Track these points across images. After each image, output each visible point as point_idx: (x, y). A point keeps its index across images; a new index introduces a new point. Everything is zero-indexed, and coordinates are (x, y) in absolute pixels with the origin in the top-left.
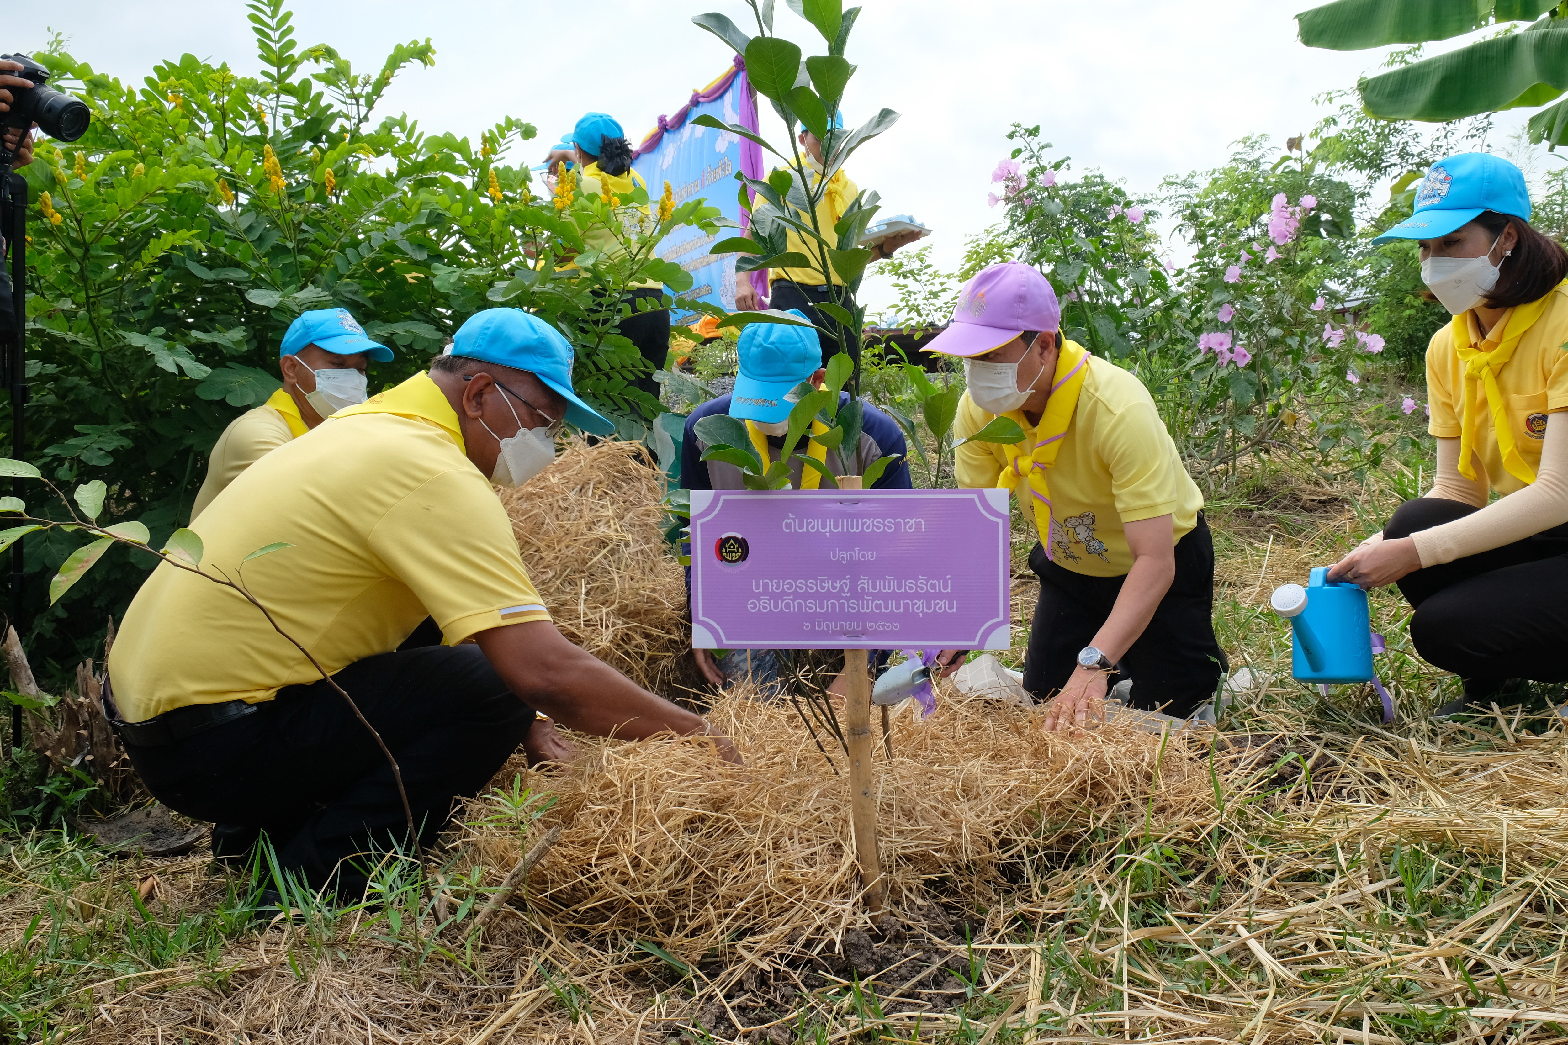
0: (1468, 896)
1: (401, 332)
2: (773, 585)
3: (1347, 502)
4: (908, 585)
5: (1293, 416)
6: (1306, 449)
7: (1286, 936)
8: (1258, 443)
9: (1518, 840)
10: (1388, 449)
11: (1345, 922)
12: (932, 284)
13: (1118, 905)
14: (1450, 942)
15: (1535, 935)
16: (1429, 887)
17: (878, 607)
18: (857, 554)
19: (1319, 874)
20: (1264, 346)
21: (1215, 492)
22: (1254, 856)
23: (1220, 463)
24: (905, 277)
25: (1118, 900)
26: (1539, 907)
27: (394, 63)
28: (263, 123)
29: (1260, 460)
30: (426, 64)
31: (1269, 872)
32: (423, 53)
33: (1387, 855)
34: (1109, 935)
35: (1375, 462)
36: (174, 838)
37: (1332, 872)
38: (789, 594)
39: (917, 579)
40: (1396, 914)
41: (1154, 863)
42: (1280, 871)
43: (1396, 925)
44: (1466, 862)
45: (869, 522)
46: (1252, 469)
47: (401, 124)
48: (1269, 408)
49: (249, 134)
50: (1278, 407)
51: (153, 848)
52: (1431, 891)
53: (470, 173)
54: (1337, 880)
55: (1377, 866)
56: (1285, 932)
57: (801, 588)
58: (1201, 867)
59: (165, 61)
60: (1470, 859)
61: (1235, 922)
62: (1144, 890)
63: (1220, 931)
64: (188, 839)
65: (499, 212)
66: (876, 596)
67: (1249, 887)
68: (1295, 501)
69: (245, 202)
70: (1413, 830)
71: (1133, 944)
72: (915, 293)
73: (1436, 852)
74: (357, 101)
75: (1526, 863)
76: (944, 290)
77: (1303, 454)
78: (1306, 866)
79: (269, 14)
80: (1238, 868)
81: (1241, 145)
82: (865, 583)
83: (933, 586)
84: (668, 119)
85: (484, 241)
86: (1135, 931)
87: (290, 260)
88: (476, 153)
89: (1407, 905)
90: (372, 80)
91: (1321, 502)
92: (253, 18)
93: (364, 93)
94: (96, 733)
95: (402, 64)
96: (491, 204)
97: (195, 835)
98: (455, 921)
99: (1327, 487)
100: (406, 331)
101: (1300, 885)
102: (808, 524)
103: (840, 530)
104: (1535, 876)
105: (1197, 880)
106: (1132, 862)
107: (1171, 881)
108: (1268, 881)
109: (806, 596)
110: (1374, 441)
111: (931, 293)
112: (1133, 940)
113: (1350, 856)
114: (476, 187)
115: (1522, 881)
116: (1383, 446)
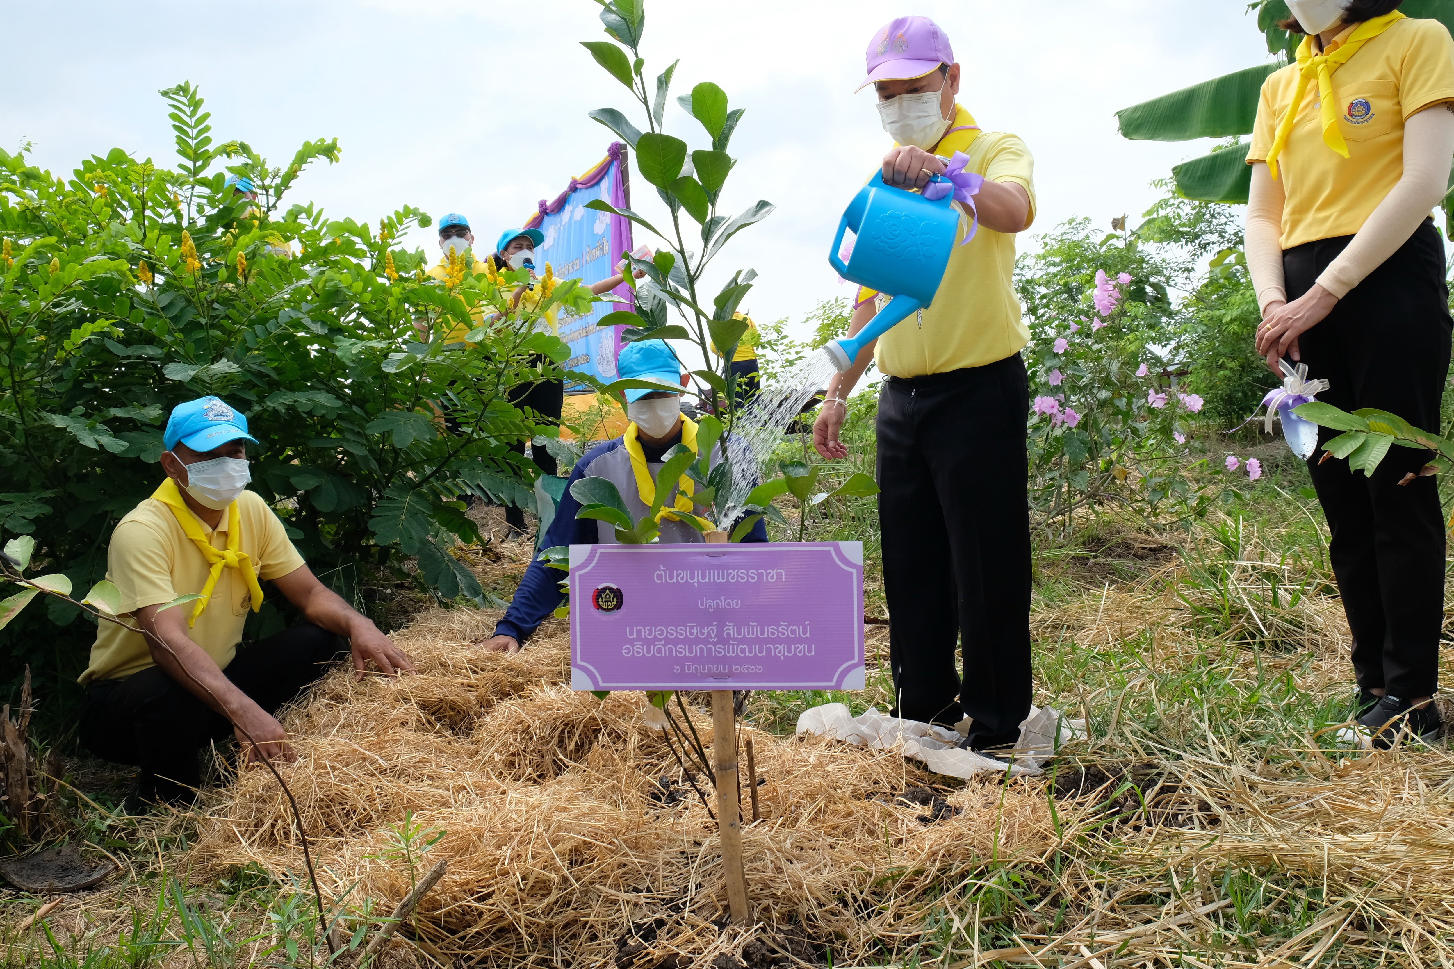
0: (1294, 916)
1: (303, 401)
2: (645, 632)
3: (1176, 550)
4: (770, 631)
5: (1124, 472)
6: (1136, 501)
7: (1126, 956)
8: (1093, 496)
9: (1339, 863)
10: (1212, 501)
11: (1181, 941)
12: (789, 353)
13: (968, 928)
14: (1279, 960)
15: (1357, 952)
16: (1257, 908)
17: (743, 651)
18: (723, 602)
19: (1155, 897)
20: (1094, 407)
21: (1054, 541)
22: (1095, 881)
23: (1058, 514)
24: (763, 347)
25: (969, 924)
26: (1360, 925)
27: (302, 158)
28: (179, 211)
29: (1094, 512)
30: (332, 161)
31: (1109, 896)
32: (329, 151)
33: (1217, 877)
34: (961, 957)
35: (1201, 514)
36: (82, 875)
37: (1168, 895)
38: (661, 640)
39: (778, 625)
40: (1228, 934)
41: (1002, 888)
42: (1118, 895)
43: (1228, 944)
44: (1291, 885)
45: (734, 573)
46: (1087, 519)
47: (308, 212)
48: (1101, 464)
49: (167, 221)
50: (1111, 462)
51: (61, 885)
52: (1260, 911)
53: (368, 255)
54: (1172, 904)
55: (1209, 888)
56: (1124, 952)
57: (672, 634)
58: (1045, 892)
59: (93, 156)
60: (1295, 881)
61: (1078, 943)
62: (992, 914)
63: (1065, 953)
64: (96, 876)
65: (396, 291)
66: (740, 641)
67: (1089, 911)
68: (1127, 549)
69: (161, 282)
70: (1242, 855)
71: (983, 965)
72: (773, 362)
73: (1263, 875)
74: (267, 191)
75: (1347, 885)
76: (800, 358)
77: (1134, 506)
78: (1144, 889)
79: (189, 113)
80: (1080, 893)
81: (1067, 226)
82: (730, 629)
83: (793, 632)
84: (548, 204)
85: (381, 317)
86: (986, 953)
87: (202, 335)
88: (375, 237)
89: (1237, 925)
90: (282, 173)
91: (1151, 549)
92: (173, 116)
93: (273, 184)
94: (11, 774)
95: (309, 160)
96: (388, 284)
97: (102, 872)
98: (348, 950)
99: (1157, 536)
100: (308, 400)
101: (1138, 908)
102: (678, 575)
103: (707, 580)
104: (1356, 896)
105: (1042, 904)
106: (981, 887)
107: (1018, 906)
108: (1108, 904)
109: (676, 642)
110: (1199, 494)
111: (787, 361)
112: (984, 962)
113: (1184, 879)
114: (374, 268)
115: (1343, 901)
116: (1208, 499)
